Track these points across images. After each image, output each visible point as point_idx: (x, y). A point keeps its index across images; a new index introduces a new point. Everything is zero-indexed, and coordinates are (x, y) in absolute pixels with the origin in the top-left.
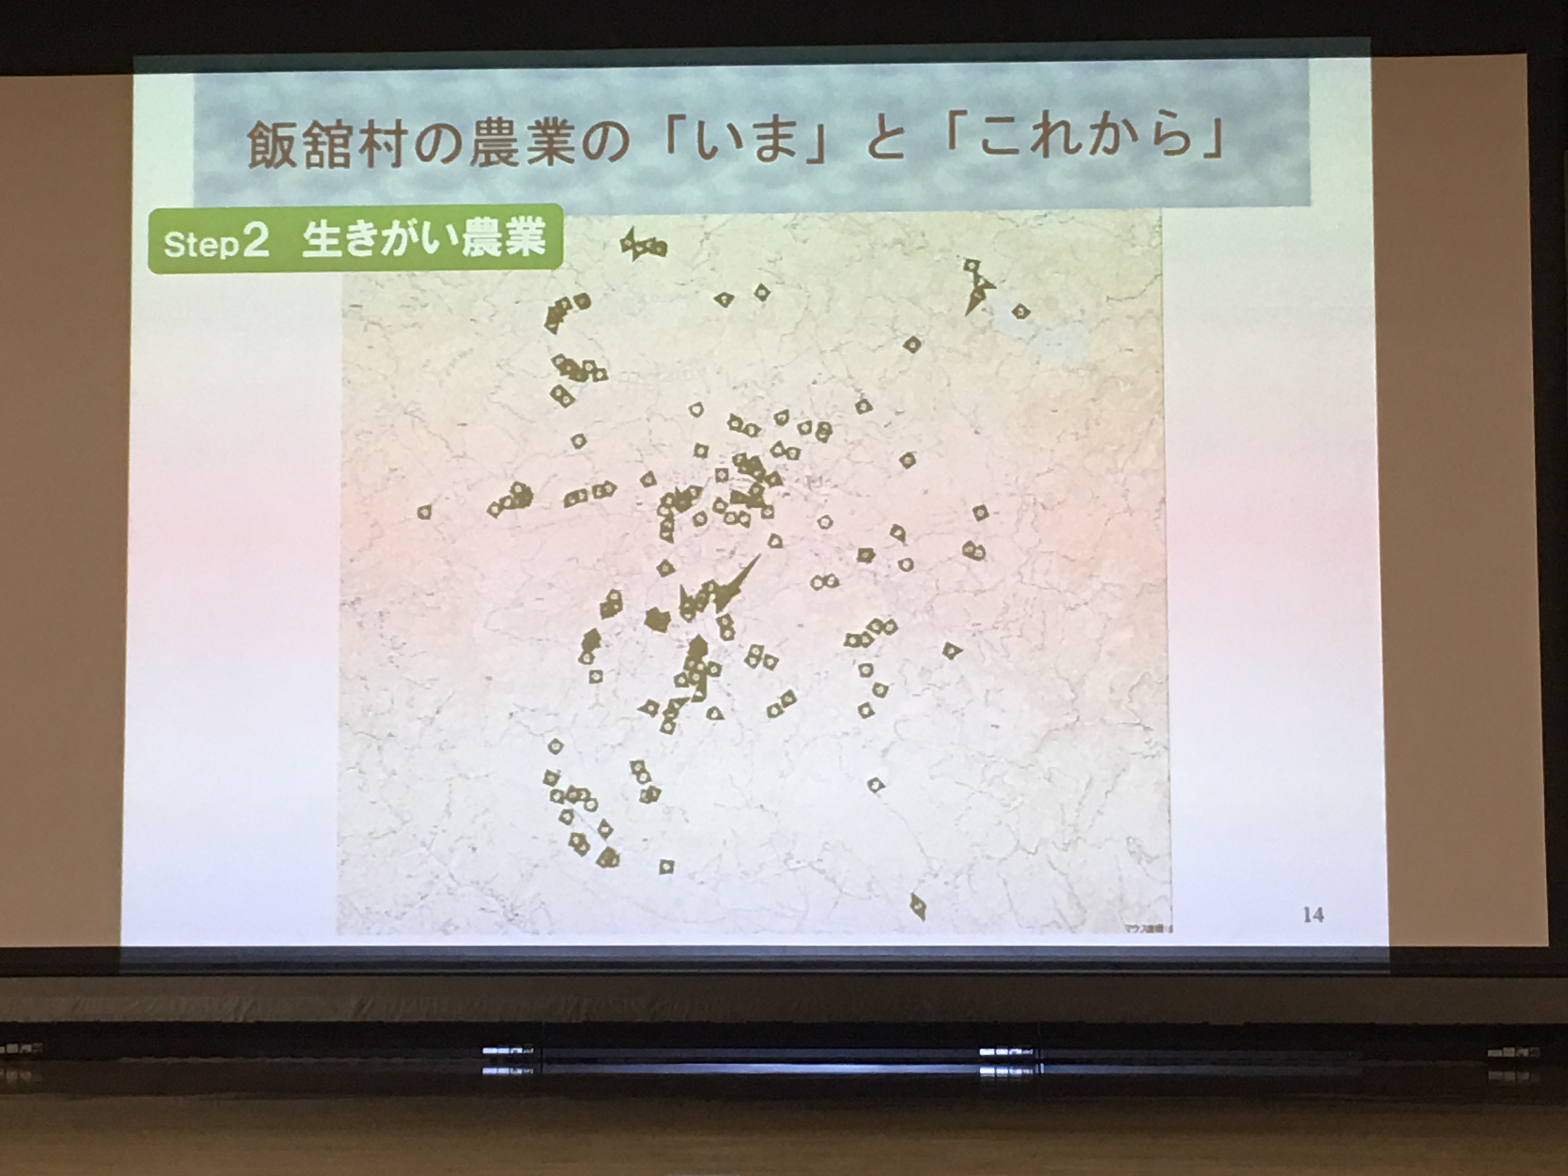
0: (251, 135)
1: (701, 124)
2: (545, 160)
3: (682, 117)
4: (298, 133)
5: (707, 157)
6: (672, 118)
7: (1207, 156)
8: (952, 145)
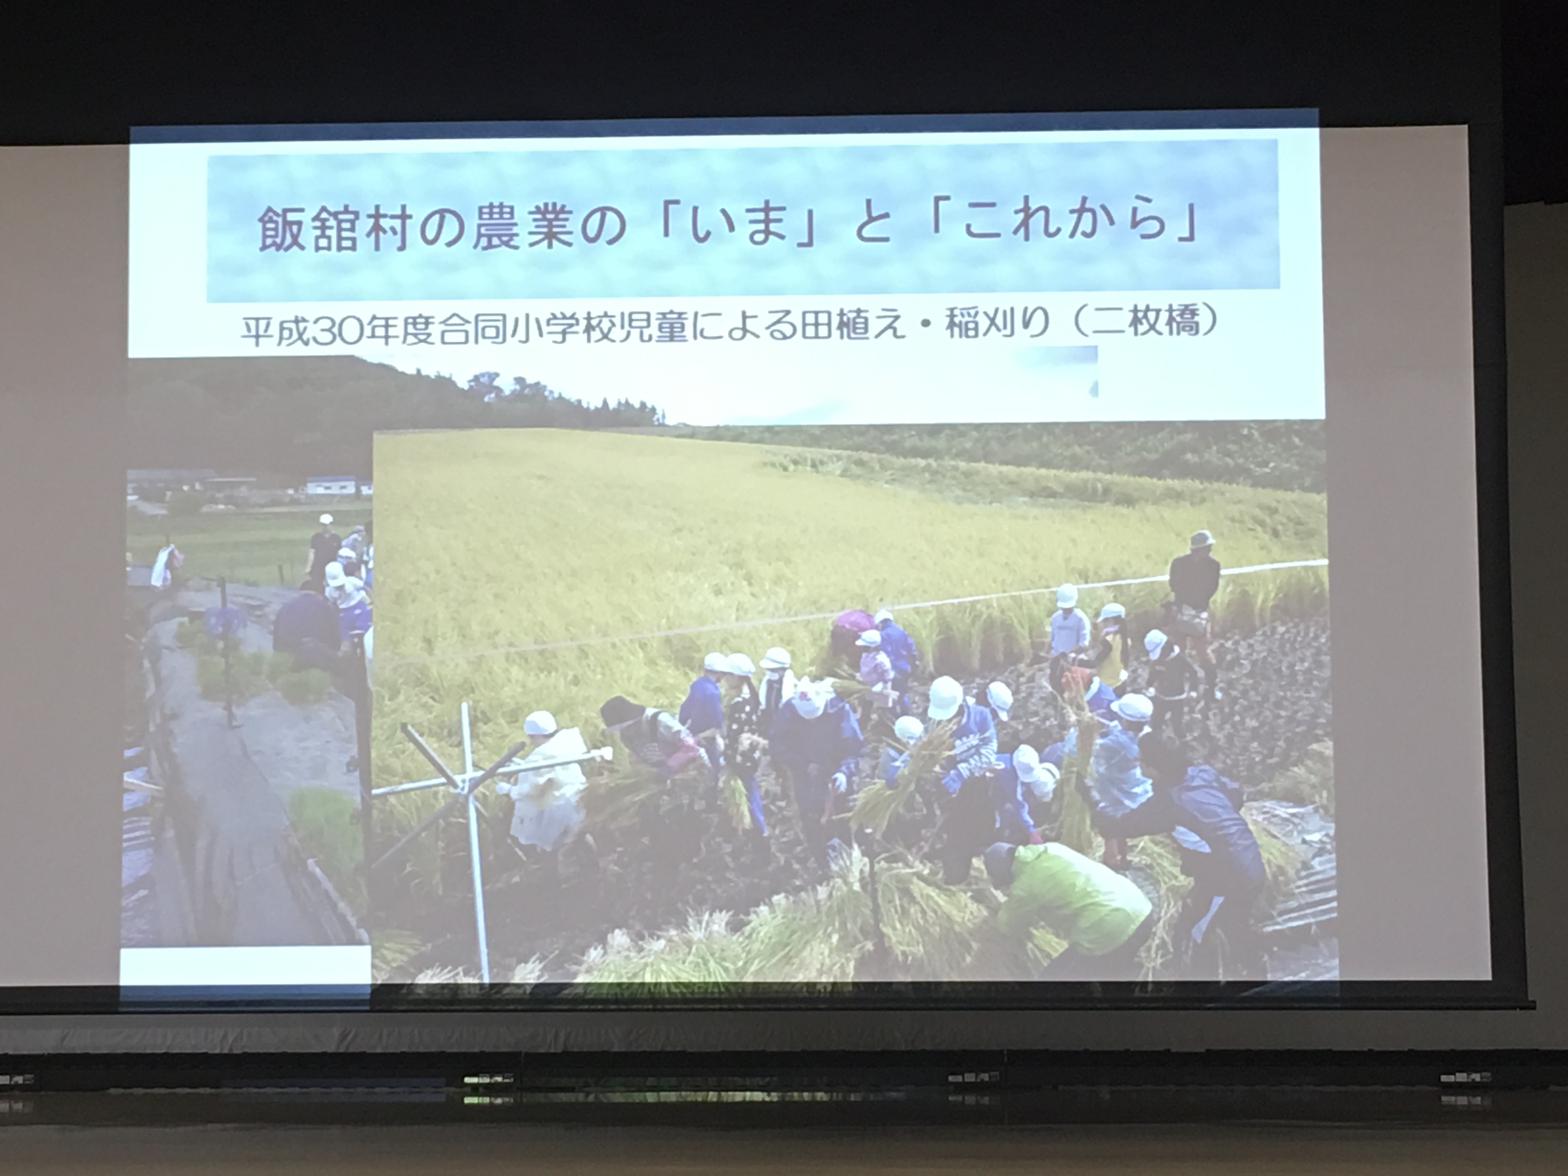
0: (261, 220)
1: (695, 209)
2: (546, 243)
3: (677, 202)
4: (306, 218)
5: (701, 240)
6: (667, 203)
7: (1181, 239)
8: (937, 229)
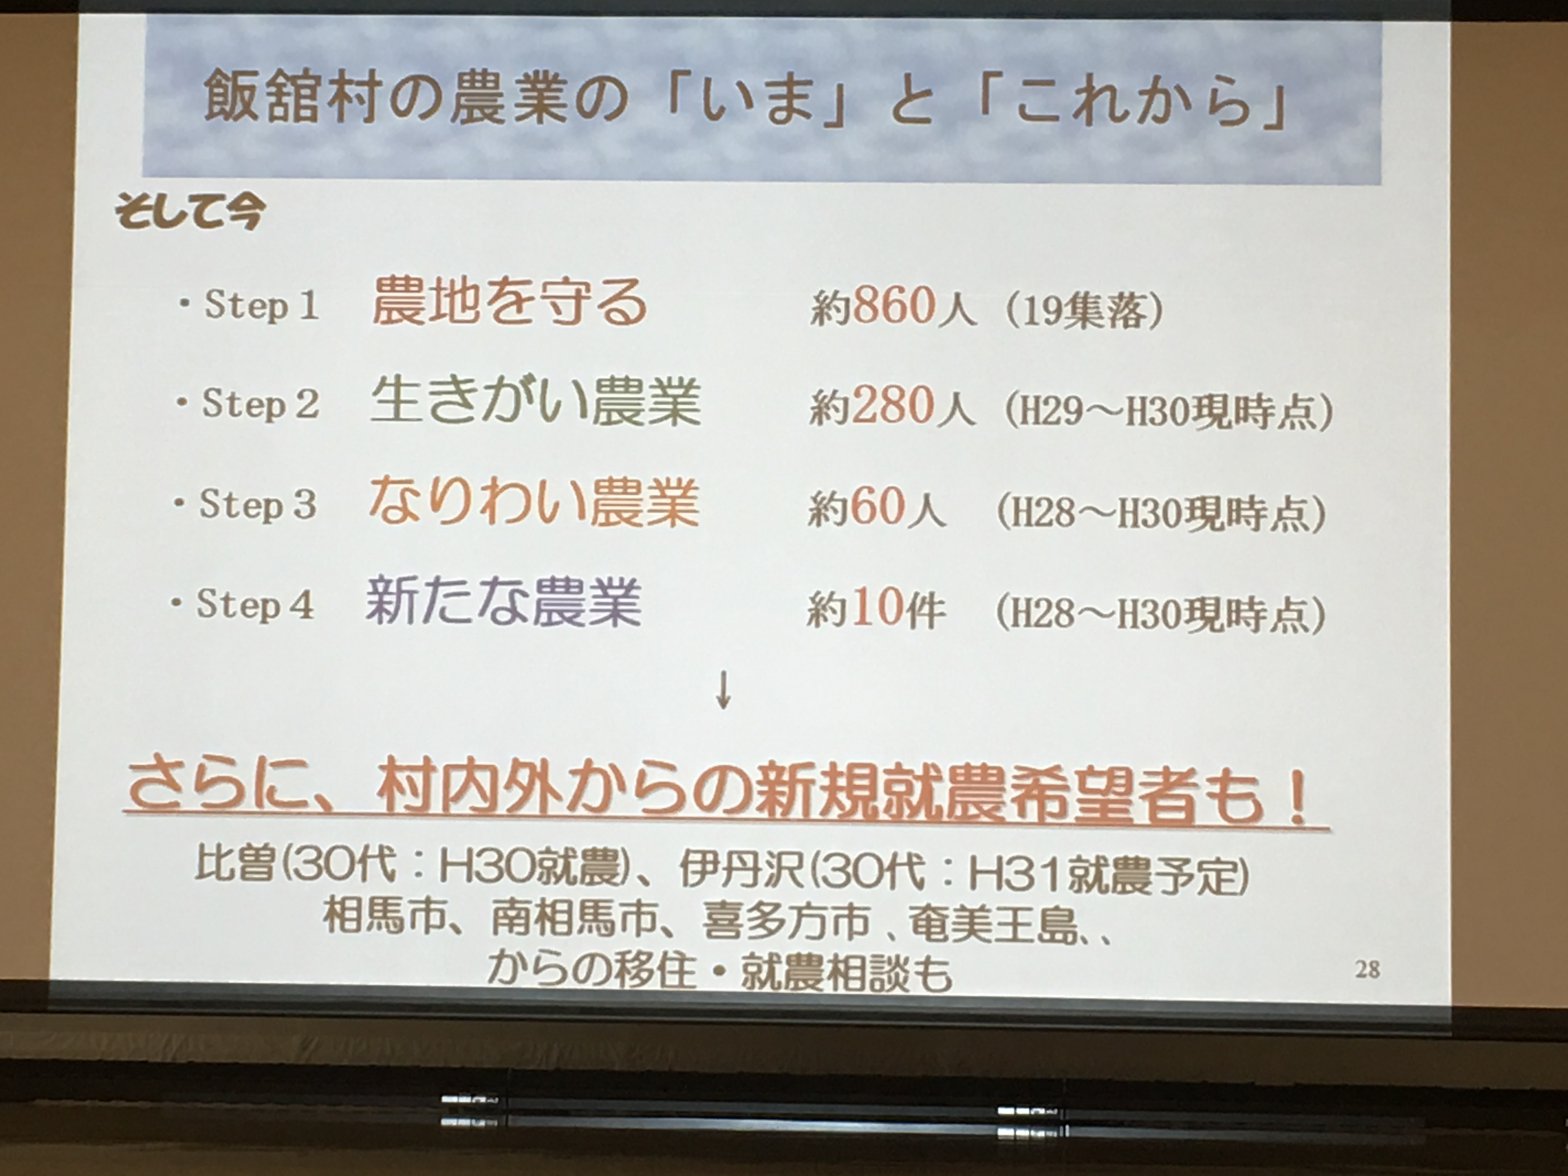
0: (206, 84)
1: (708, 81)
2: (535, 116)
3: (687, 73)
4: (259, 82)
5: (714, 117)
6: (675, 74)
7: (1268, 127)
8: (986, 111)
